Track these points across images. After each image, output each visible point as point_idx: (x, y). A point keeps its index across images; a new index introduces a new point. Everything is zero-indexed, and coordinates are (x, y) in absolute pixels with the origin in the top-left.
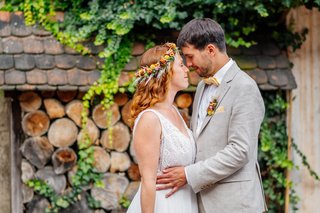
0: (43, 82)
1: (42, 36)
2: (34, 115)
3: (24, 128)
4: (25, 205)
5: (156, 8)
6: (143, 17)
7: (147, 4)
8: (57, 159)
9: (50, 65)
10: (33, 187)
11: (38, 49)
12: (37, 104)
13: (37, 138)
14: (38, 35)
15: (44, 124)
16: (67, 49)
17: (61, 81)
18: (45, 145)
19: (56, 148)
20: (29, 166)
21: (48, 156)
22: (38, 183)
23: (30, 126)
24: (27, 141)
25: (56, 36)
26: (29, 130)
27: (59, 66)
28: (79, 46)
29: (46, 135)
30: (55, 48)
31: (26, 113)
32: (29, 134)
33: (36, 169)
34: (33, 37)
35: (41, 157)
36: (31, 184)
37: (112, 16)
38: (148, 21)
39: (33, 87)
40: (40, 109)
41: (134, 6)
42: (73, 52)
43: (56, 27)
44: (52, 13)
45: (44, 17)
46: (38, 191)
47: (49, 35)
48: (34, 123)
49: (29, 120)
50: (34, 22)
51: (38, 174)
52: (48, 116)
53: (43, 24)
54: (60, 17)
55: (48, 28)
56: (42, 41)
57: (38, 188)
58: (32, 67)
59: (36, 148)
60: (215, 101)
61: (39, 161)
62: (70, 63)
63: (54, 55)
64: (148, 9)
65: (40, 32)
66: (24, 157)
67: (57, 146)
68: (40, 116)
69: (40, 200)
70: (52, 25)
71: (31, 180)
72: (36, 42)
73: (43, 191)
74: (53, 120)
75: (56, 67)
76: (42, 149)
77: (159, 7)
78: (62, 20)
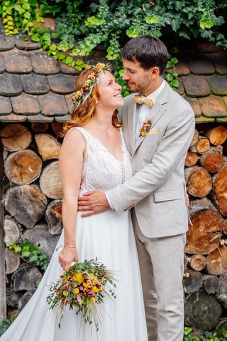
0: (35, 111)
1: (29, 50)
2: (21, 156)
3: (8, 173)
4: (9, 276)
5: (185, 10)
6: (169, 23)
7: (174, 5)
8: (51, 214)
9: (43, 88)
10: (20, 253)
11: (24, 66)
12: (25, 141)
13: (25, 187)
14: (23, 49)
15: (35, 169)
16: (63, 67)
17: (59, 110)
18: (35, 196)
19: (50, 200)
20: (15, 224)
21: (40, 210)
22: (27, 248)
23: (16, 171)
24: (11, 190)
25: (48, 49)
26: (15, 176)
27: (54, 90)
28: (80, 62)
29: (37, 182)
30: (47, 66)
31: (9, 153)
32: (14, 181)
33: (24, 228)
34: (16, 50)
35: (31, 212)
36: (18, 249)
37: (127, 22)
38: (174, 29)
39: (21, 118)
40: (29, 148)
41: (157, 8)
42: (72, 70)
43: (47, 37)
44: (39, 19)
45: (30, 24)
46: (27, 258)
47: (38, 49)
48: (21, 167)
49: (15, 163)
50: (16, 31)
51: (27, 235)
52: (40, 156)
53: (30, 34)
54: (50, 24)
55: (35, 38)
56: (29, 56)
57: (26, 254)
58: (19, 91)
59: (24, 200)
60: (150, 122)
61: (29, 217)
62: (69, 85)
63: (46, 75)
64: (175, 12)
65: (25, 44)
66: (7, 213)
67: (52, 197)
68: (29, 157)
69: (29, 269)
70: (42, 34)
71: (18, 244)
72: (21, 57)
73: (34, 258)
74: (46, 163)
75: (51, 90)
76: (31, 201)
77: (190, 9)
78: (53, 28)
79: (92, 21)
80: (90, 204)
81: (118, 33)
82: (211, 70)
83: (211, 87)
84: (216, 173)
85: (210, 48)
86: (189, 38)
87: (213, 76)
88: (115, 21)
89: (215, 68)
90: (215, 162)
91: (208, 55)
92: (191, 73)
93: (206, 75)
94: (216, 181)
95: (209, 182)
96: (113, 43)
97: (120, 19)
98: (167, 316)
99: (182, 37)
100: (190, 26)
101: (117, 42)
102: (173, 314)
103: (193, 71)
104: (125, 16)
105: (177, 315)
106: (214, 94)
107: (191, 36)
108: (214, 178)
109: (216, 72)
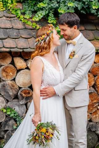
0: (14, 47)
1: (10, 18)
2: (7, 67)
3: (1, 75)
5: (84, 0)
8: (21, 94)
9: (18, 36)
10: (6, 113)
11: (8, 25)
12: (9, 60)
13: (9, 82)
14: (8, 17)
15: (13, 73)
16: (27, 26)
17: (25, 46)
18: (13, 86)
19: (20, 88)
20: (3, 99)
21: (15, 93)
22: (9, 110)
23: (4, 74)
24: (2, 83)
25: (19, 18)
26: (4, 77)
27: (23, 36)
28: (34, 24)
29: (14, 80)
30: (19, 25)
31: (1, 66)
32: (4, 79)
33: (8, 101)
34: (5, 18)
35: (11, 94)
36: (5, 111)
39: (8, 50)
40: (10, 64)
42: (31, 27)
43: (19, 12)
44: (15, 4)
45: (11, 6)
46: (9, 115)
47: (15, 17)
48: (7, 72)
49: (4, 70)
50: (4, 9)
51: (9, 104)
53: (11, 10)
54: (20, 6)
55: (13, 12)
56: (11, 21)
57: (9, 113)
58: (6, 37)
59: (8, 88)
60: (74, 52)
61: (10, 96)
62: (29, 34)
63: (19, 29)
64: (79, 1)
65: (9, 15)
67: (21, 86)
68: (11, 68)
69: (9, 120)
70: (16, 11)
71: (5, 108)
72: (7, 21)
73: (12, 115)
74: (18, 71)
75: (21, 37)
76: (11, 88)
78: (21, 8)
79: (41, 5)
80: (47, 93)
81: (53, 10)
82: (94, 28)
83: (94, 36)
84: (97, 76)
85: (93, 18)
86: (85, 13)
87: (95, 31)
88: (52, 5)
89: (96, 27)
90: (96, 71)
91: (92, 21)
92: (85, 29)
93: (92, 30)
94: (97, 79)
95: (94, 80)
96: (51, 15)
97: (54, 4)
98: (79, 145)
99: (82, 13)
100: (86, 7)
101: (52, 15)
102: (82, 144)
103: (86, 28)
104: (56, 2)
105: (84, 144)
106: (96, 39)
107: (86, 12)
108: (96, 78)
109: (97, 29)
